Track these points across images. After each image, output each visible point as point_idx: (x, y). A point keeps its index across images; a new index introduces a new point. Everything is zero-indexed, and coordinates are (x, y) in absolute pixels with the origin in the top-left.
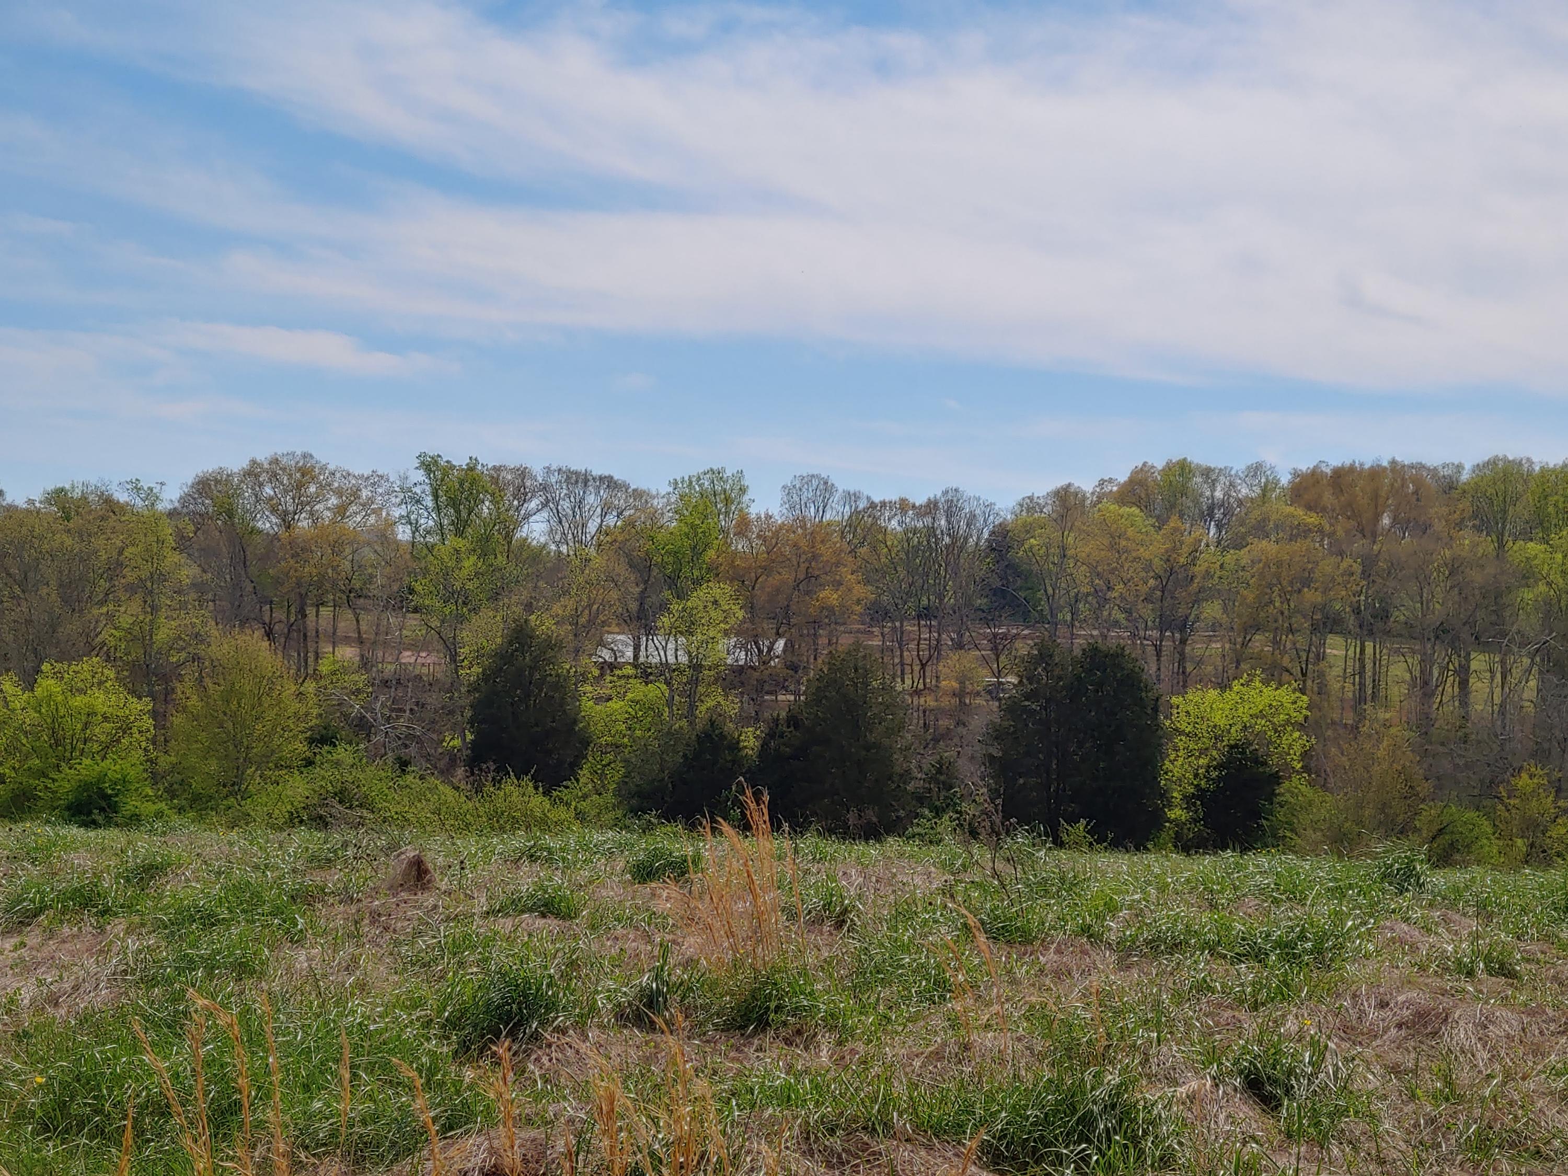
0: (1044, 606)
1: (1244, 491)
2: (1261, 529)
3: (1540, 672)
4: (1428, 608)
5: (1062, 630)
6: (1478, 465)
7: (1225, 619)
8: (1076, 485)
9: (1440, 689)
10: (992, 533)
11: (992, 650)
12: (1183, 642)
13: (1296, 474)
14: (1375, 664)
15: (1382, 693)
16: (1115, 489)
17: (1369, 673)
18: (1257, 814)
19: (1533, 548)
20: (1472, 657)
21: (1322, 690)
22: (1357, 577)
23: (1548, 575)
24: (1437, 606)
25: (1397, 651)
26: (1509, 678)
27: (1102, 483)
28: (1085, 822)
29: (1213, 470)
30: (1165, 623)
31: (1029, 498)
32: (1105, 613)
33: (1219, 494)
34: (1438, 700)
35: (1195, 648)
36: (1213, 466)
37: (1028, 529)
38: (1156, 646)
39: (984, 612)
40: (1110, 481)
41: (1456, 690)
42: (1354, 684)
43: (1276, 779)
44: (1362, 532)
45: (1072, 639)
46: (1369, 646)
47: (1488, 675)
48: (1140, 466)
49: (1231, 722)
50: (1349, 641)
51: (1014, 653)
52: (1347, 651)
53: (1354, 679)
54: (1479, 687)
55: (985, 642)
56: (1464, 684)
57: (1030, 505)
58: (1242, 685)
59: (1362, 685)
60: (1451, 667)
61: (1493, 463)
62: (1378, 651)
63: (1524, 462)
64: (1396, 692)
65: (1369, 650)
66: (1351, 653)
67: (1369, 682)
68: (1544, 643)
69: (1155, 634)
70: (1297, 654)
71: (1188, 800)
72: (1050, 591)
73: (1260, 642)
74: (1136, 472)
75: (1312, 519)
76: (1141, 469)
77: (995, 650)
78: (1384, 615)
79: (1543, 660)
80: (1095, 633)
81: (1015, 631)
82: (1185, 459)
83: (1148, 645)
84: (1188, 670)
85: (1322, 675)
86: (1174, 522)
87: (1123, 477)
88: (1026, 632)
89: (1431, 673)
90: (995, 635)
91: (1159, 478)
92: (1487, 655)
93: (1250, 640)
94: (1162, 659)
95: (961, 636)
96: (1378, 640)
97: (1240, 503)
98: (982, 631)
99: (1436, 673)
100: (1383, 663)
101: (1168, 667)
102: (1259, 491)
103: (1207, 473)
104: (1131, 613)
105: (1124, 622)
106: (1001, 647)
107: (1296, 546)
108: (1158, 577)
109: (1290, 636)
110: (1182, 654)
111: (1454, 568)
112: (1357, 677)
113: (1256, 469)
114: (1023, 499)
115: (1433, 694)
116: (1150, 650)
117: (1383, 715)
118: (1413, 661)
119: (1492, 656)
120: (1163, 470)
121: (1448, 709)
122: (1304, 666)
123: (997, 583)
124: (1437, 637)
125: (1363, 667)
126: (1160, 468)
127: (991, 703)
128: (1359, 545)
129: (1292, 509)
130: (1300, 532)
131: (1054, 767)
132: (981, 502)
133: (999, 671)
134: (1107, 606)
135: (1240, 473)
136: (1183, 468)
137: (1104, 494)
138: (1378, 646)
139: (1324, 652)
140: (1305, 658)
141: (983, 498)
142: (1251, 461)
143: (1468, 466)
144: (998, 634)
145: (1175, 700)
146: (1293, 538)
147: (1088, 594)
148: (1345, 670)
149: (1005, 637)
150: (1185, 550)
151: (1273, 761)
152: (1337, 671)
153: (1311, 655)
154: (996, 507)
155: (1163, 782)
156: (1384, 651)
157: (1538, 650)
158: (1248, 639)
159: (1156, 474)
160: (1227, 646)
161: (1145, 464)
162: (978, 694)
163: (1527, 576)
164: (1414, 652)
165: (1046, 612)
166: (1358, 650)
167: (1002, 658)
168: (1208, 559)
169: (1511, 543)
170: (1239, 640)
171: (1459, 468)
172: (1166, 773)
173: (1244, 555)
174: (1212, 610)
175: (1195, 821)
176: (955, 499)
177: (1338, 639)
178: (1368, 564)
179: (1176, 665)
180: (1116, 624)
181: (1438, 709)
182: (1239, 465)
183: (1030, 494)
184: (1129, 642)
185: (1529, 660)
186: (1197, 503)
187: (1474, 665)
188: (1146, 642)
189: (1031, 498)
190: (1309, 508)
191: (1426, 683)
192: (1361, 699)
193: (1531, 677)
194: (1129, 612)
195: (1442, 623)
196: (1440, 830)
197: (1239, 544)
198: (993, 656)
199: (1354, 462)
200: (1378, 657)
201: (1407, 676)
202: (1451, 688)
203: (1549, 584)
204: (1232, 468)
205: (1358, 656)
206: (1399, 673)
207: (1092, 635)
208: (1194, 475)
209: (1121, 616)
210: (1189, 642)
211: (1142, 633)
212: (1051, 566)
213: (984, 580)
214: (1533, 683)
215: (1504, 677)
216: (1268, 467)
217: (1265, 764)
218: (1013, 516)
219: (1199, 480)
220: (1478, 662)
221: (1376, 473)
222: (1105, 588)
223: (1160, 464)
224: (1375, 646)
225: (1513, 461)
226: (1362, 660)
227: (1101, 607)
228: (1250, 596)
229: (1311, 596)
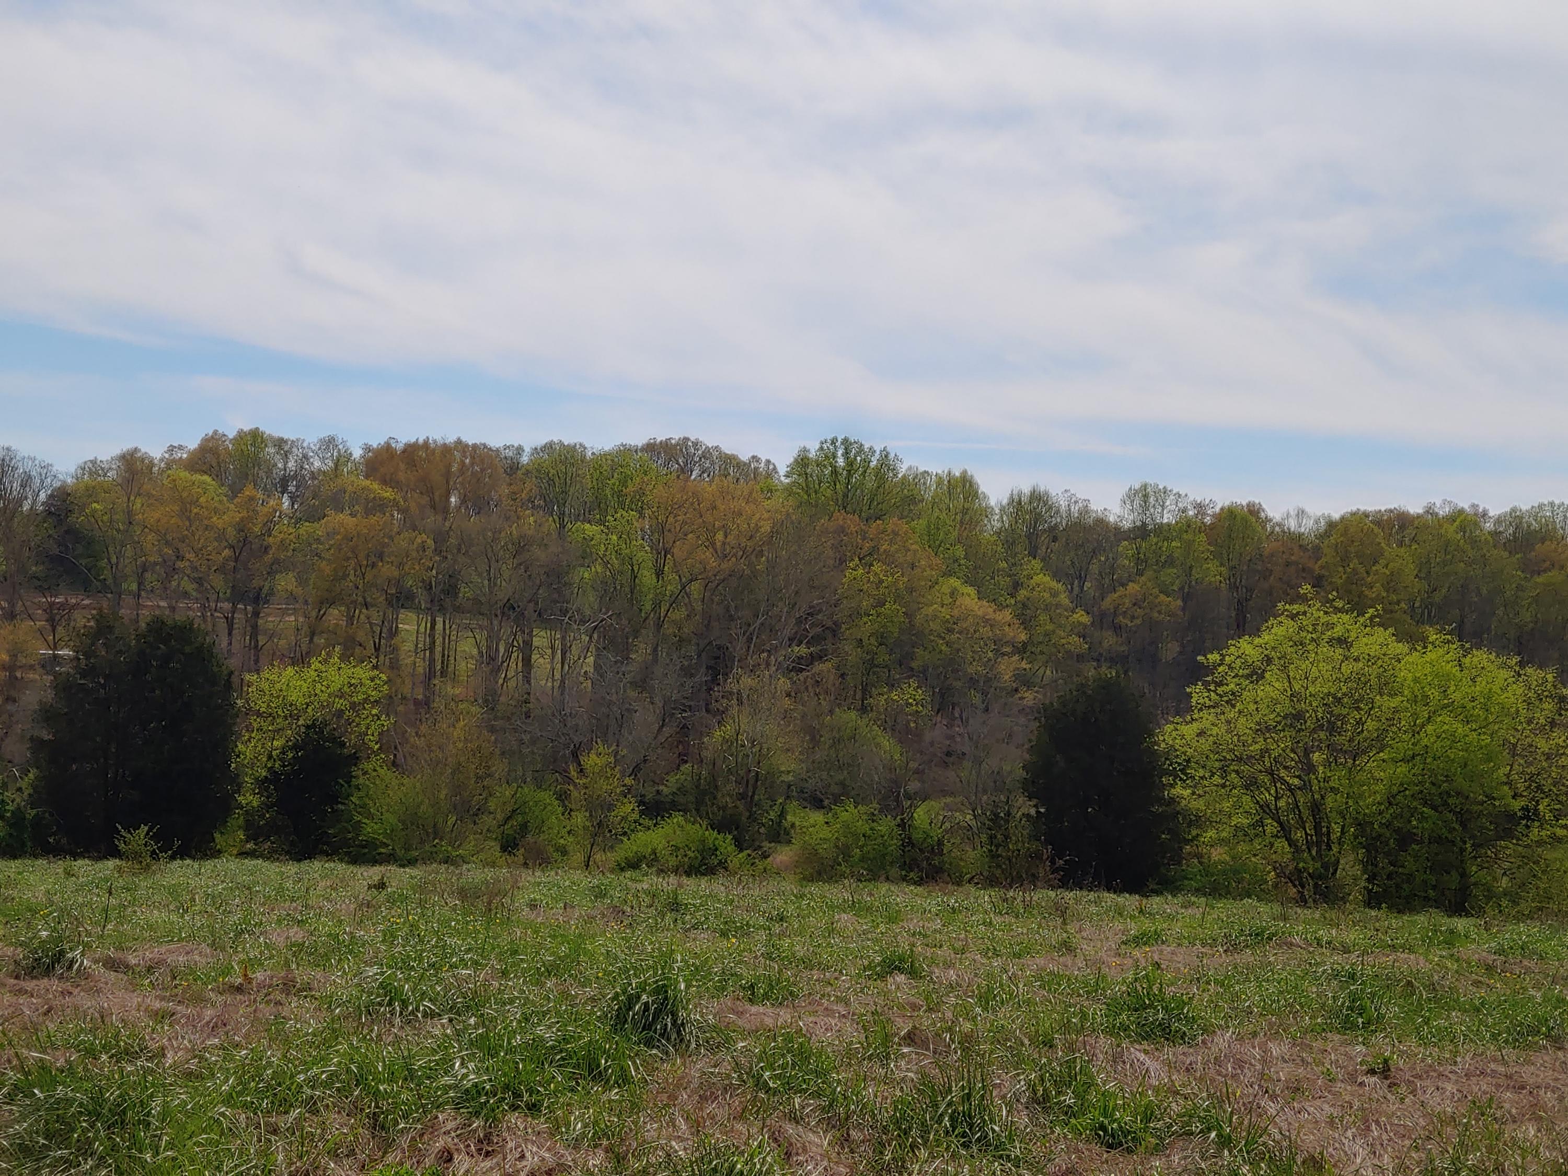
0: (107, 574)
1: (317, 464)
2: (337, 502)
3: (598, 649)
4: (495, 584)
5: (128, 600)
6: (536, 449)
7: (299, 591)
8: (143, 451)
9: (505, 664)
10: (51, 497)
11: (47, 621)
12: (256, 614)
13: (368, 449)
14: (444, 639)
15: (451, 669)
16: (185, 456)
17: (438, 649)
18: (334, 799)
19: (591, 529)
20: (534, 633)
21: (394, 666)
22: (429, 552)
23: (605, 555)
24: (504, 583)
25: (468, 627)
26: (568, 654)
27: (171, 449)
28: (146, 828)
29: (286, 442)
30: (238, 595)
31: (91, 461)
32: (174, 584)
33: (291, 464)
34: (503, 676)
35: (270, 620)
36: (286, 437)
37: (91, 492)
38: (227, 618)
39: (39, 580)
40: (180, 447)
41: (520, 664)
42: (424, 659)
43: (354, 759)
44: (433, 507)
45: (138, 610)
46: (439, 620)
47: (549, 651)
48: (210, 434)
49: (308, 700)
50: (421, 616)
51: (72, 624)
52: (419, 626)
53: (425, 654)
54: (541, 663)
55: (40, 611)
56: (527, 662)
57: (93, 469)
58: (320, 662)
59: (432, 661)
60: (515, 643)
61: (549, 447)
62: (447, 626)
63: (578, 446)
64: (464, 667)
65: (439, 626)
66: (422, 630)
67: (438, 656)
68: (602, 621)
69: (227, 606)
70: (372, 628)
71: (262, 783)
72: (114, 560)
73: (335, 616)
74: (206, 440)
75: (388, 493)
76: (212, 437)
77: (53, 623)
78: (451, 590)
79: (599, 637)
80: (163, 604)
81: (74, 601)
82: (257, 429)
83: (218, 617)
84: (261, 644)
85: (395, 649)
86: (249, 491)
87: (193, 444)
88: (86, 602)
89: (497, 650)
90: (52, 605)
91: (230, 446)
92: (549, 632)
93: (324, 614)
94: (234, 632)
95: (12, 605)
96: (448, 616)
97: (313, 476)
98: (36, 600)
99: (502, 650)
100: (453, 638)
101: (240, 640)
102: (331, 464)
103: (280, 443)
104: (201, 585)
105: (194, 594)
106: (57, 618)
107: (373, 519)
108: (232, 547)
109: (364, 611)
110: (255, 627)
111: (521, 547)
112: (428, 652)
113: (329, 443)
114: (85, 463)
115: (499, 670)
116: (222, 624)
117: (450, 690)
118: (482, 636)
119: (553, 633)
120: (235, 439)
121: (512, 684)
122: (377, 641)
123: (55, 550)
124: (503, 613)
125: (433, 643)
126: (231, 437)
127: (45, 677)
128: (432, 520)
129: (368, 482)
130: (376, 506)
131: (114, 750)
132: (37, 462)
133: (55, 644)
134: (176, 577)
135: (312, 445)
136: (255, 438)
137: (174, 461)
138: (447, 622)
139: (397, 627)
140: (378, 632)
141: (39, 458)
142: (324, 434)
143: (527, 449)
144: (54, 603)
145: (247, 677)
146: (368, 512)
147: (156, 564)
148: (416, 646)
149: (62, 606)
150: (261, 519)
151: (351, 740)
152: (408, 646)
153: (385, 630)
154: (54, 469)
155: (233, 765)
156: (454, 626)
157: (596, 627)
158: (322, 612)
159: (227, 443)
160: (301, 619)
161: (215, 432)
162: (32, 667)
163: (586, 556)
164: (481, 627)
165: (110, 581)
166: (429, 625)
167: (59, 629)
168: (283, 531)
169: (569, 525)
170: (314, 614)
171: (520, 450)
172: (238, 756)
173: (319, 529)
174: (286, 582)
175: (268, 807)
176: (8, 458)
177: (410, 614)
178: (440, 538)
179: (248, 638)
180: (186, 594)
181: (502, 685)
182: (311, 438)
183: (92, 458)
184: (199, 614)
185: (588, 638)
186: (269, 472)
187: (536, 642)
188: (216, 614)
189: (94, 462)
190: (384, 482)
191: (492, 659)
192: (430, 674)
193: (589, 654)
194: (199, 581)
195: (509, 600)
196: (514, 811)
197: (314, 516)
198: (48, 627)
199: (428, 438)
200: (448, 632)
201: (475, 652)
202: (514, 666)
203: (606, 564)
204: (304, 440)
205: (428, 631)
206: (467, 649)
207: (158, 606)
208: (266, 446)
209: (190, 587)
210: (261, 615)
211: (213, 605)
212: (115, 532)
213: (39, 546)
214: (590, 660)
215: (564, 654)
216: (340, 441)
217: (343, 745)
218: (74, 480)
219: (271, 450)
220: (541, 639)
221: (446, 450)
222: (174, 558)
223: (231, 434)
224: (444, 622)
225: (568, 445)
226: (432, 636)
227: (169, 577)
228: (328, 570)
229: (387, 570)
